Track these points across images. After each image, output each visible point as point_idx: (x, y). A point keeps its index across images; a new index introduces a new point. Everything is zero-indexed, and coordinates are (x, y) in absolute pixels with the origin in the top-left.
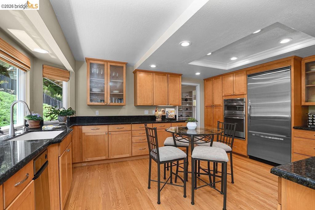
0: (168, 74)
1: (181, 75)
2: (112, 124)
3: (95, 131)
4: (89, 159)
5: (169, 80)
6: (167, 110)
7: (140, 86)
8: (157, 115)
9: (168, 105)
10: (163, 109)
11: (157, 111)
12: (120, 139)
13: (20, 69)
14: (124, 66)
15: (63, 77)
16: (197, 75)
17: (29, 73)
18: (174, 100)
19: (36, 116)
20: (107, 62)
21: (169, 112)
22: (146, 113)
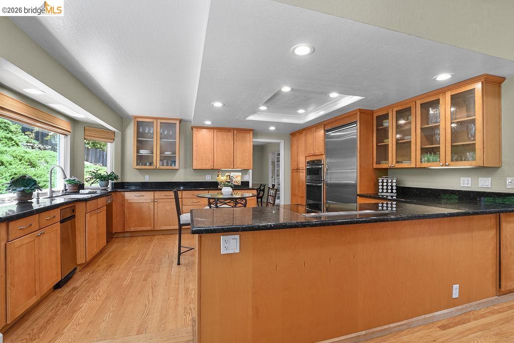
0: (234, 129)
1: (252, 130)
2: (159, 191)
3: (139, 198)
4: (132, 229)
5: (235, 137)
6: (232, 174)
7: (197, 146)
8: (219, 181)
9: (234, 168)
10: (228, 174)
11: (220, 175)
12: (167, 208)
13: (61, 135)
14: (178, 122)
15: (107, 138)
16: (271, 131)
17: (69, 137)
18: (241, 163)
19: (74, 180)
20: (157, 119)
21: (235, 177)
22: (208, 178)
